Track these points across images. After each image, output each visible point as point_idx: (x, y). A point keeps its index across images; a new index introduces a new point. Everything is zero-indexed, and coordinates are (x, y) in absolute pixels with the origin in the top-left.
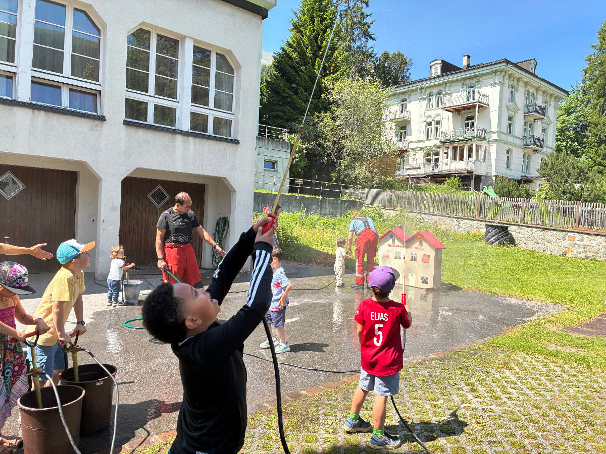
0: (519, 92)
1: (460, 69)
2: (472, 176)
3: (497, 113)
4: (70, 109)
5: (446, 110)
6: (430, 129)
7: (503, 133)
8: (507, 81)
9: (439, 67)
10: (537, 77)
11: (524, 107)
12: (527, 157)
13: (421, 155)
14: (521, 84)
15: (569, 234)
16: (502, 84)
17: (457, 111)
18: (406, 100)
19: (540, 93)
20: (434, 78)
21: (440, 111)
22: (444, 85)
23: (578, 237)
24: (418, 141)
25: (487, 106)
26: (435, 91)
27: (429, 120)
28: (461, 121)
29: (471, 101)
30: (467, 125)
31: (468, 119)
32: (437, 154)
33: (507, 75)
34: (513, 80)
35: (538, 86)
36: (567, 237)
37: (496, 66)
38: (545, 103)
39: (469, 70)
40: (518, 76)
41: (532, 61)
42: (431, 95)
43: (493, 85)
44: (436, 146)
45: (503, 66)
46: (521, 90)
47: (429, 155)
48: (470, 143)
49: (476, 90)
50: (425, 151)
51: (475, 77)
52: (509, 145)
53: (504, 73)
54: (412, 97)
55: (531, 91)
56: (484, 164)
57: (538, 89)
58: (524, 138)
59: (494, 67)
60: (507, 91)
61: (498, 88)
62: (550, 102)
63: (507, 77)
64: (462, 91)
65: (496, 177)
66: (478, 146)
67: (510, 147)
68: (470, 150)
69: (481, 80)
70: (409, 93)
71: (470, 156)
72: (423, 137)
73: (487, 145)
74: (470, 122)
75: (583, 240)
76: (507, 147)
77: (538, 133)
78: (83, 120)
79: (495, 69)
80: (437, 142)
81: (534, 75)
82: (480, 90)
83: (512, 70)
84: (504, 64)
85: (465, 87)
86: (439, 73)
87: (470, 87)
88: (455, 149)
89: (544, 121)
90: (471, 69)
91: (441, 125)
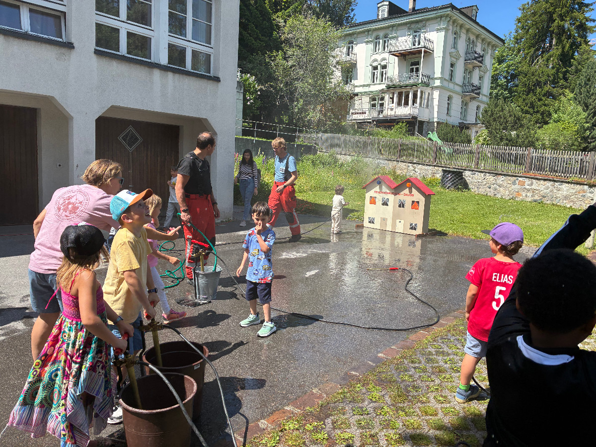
0: (461, 39)
1: (407, 12)
2: (417, 121)
3: (441, 59)
4: (31, 33)
5: (392, 54)
6: (376, 73)
7: (445, 79)
8: (451, 27)
9: (386, 8)
10: (477, 24)
11: (464, 53)
12: (465, 104)
13: (366, 99)
14: (464, 31)
15: (520, 179)
16: (446, 30)
17: (403, 56)
18: (353, 43)
19: (480, 41)
20: (381, 20)
21: (386, 55)
22: (391, 29)
23: (527, 181)
24: (364, 86)
25: (432, 52)
26: (381, 34)
27: (375, 64)
28: (406, 67)
29: (417, 46)
30: (412, 70)
31: (413, 64)
32: (382, 99)
33: (451, 20)
34: (457, 26)
35: (478, 33)
36: (517, 182)
37: (442, 11)
38: (483, 51)
39: (415, 14)
40: (461, 22)
41: (474, 8)
42: (377, 38)
43: (438, 30)
44: (382, 91)
45: (448, 11)
46: (463, 36)
47: (374, 99)
48: (415, 88)
49: (422, 35)
50: (370, 96)
51: (421, 21)
52: (450, 91)
53: (449, 19)
54: (358, 39)
55: (471, 38)
56: (427, 111)
57: (478, 36)
58: (464, 85)
59: (439, 11)
60: (451, 37)
61: (443, 33)
62: (488, 51)
63: (451, 23)
64: (408, 35)
65: (438, 123)
66: (422, 92)
67: (451, 94)
68: (415, 96)
69: (427, 25)
70: (355, 35)
71: (414, 102)
72: (369, 81)
73: (430, 92)
74: (414, 67)
75: (532, 184)
76: (449, 93)
77: (475, 81)
78: (48, 47)
79: (441, 14)
80: (383, 87)
81: (475, 22)
82: (426, 35)
83: (456, 16)
84: (450, 9)
85: (412, 32)
86: (386, 16)
87: (415, 32)
88: (400, 94)
89: (482, 69)
90: (417, 13)
91: (387, 70)
